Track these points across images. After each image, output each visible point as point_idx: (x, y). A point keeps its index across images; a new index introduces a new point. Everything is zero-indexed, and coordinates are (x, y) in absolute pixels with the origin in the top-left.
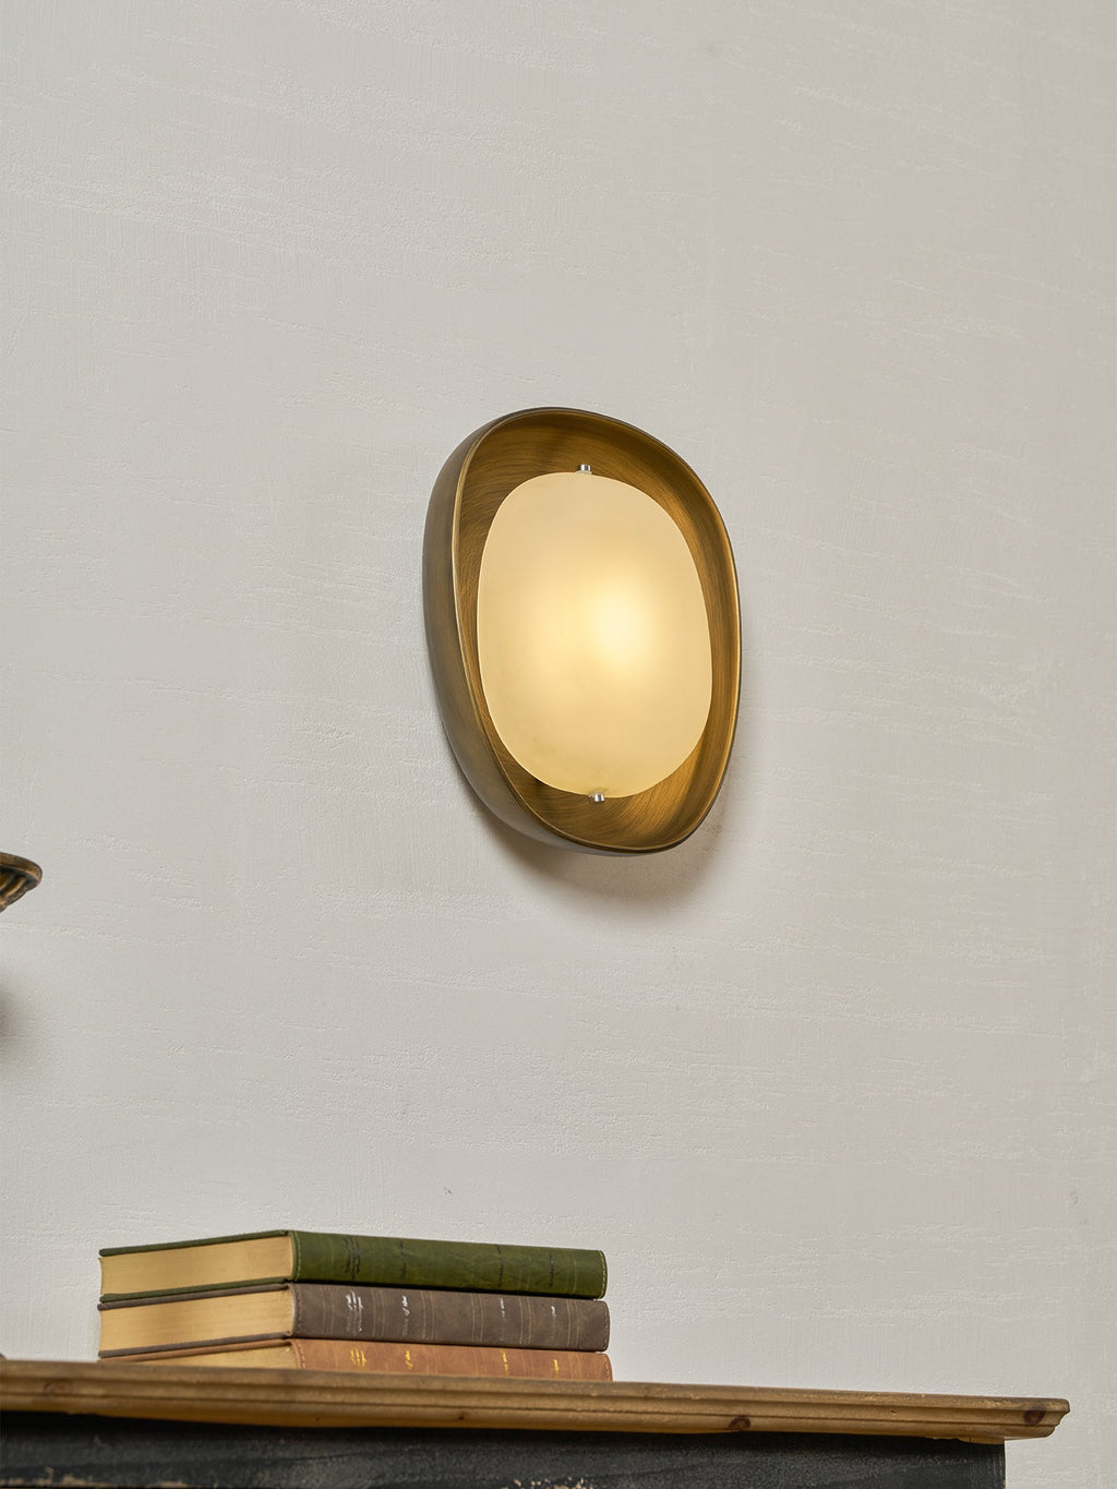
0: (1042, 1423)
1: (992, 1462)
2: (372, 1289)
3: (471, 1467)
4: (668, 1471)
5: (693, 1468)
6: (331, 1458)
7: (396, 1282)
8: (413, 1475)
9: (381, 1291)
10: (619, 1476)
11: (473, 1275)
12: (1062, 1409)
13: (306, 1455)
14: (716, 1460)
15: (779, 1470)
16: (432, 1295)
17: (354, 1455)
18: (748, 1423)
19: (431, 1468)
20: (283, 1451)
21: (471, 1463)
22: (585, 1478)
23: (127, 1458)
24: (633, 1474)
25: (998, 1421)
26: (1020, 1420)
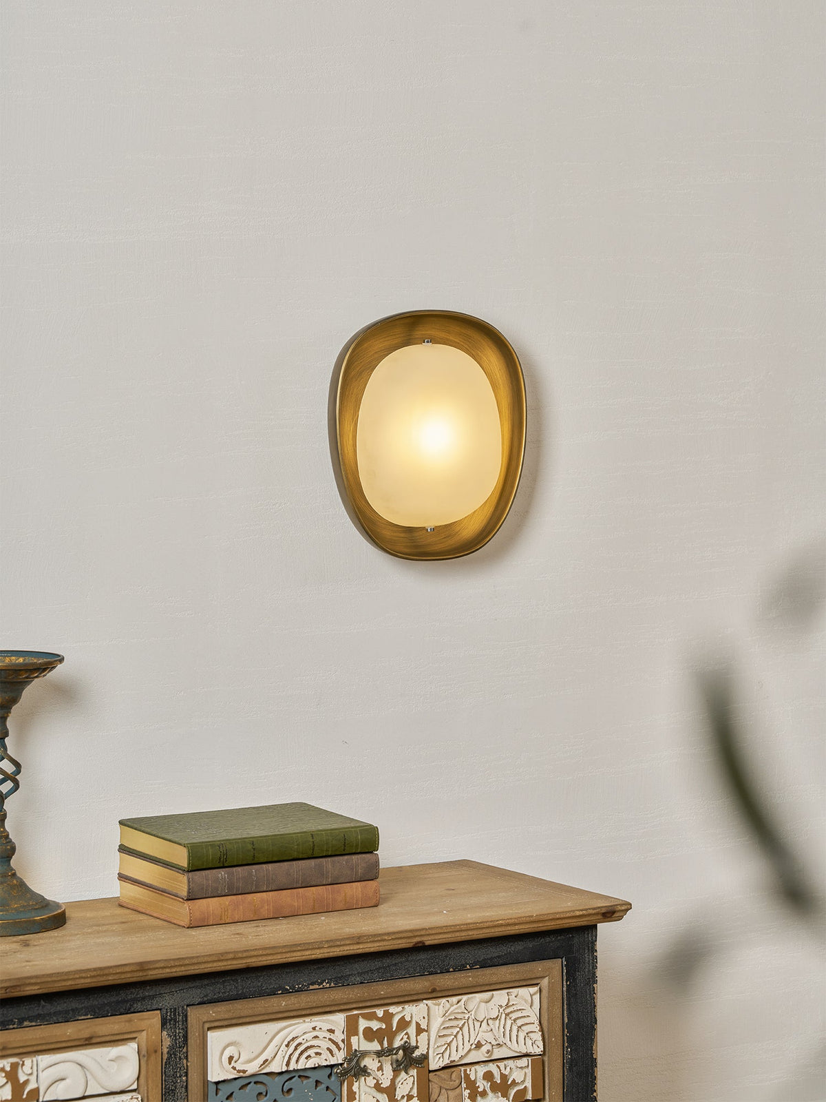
0: (614, 916)
1: (588, 934)
2: (234, 869)
3: (259, 984)
4: (380, 968)
5: (395, 965)
6: (176, 991)
7: (249, 862)
8: (225, 992)
9: (239, 869)
10: (350, 975)
11: (296, 853)
12: (628, 907)
13: (162, 992)
14: (410, 958)
15: (450, 958)
16: (270, 866)
17: (190, 988)
18: (424, 943)
19: (236, 988)
20: (148, 992)
21: (259, 982)
22: (328, 979)
23: (59, 1008)
24: (358, 973)
25: (586, 919)
26: (600, 917)
